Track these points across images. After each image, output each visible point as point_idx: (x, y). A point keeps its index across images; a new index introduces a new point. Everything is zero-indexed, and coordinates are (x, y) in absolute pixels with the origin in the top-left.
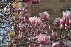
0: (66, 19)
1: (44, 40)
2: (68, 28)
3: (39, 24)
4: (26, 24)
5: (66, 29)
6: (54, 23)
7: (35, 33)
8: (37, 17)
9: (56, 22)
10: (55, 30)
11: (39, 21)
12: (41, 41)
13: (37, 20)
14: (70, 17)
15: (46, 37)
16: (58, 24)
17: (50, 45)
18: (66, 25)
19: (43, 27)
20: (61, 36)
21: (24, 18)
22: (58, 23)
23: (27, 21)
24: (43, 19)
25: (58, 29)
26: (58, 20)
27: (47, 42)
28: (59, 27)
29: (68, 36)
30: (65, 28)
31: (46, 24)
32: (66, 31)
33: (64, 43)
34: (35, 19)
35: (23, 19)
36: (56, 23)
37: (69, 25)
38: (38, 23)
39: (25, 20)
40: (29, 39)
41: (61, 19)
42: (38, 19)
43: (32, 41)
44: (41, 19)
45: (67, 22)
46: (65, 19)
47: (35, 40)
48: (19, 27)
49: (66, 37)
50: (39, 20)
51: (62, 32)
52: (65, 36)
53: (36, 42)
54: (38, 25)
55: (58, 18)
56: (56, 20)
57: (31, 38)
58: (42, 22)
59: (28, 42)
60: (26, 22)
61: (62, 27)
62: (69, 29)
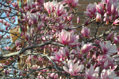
0: (107, 4)
1: (68, 39)
2: (109, 20)
3: (60, 13)
4: (40, 14)
5: (105, 22)
6: (87, 12)
7: (54, 30)
8: (58, 2)
9: (89, 11)
10: (86, 24)
11: (60, 8)
12: (64, 42)
13: (57, 7)
14: (113, 2)
15: (71, 34)
16: (92, 13)
17: (78, 47)
18: (105, 15)
19: (68, 18)
21: (36, 3)
22: (93, 11)
23: (41, 9)
24: (67, 6)
25: (91, 22)
26: (92, 7)
27: (73, 42)
28: (94, 19)
29: (108, 35)
30: (104, 20)
31: (73, 13)
32: (105, 25)
33: (102, 44)
34: (55, 5)
35: (34, 6)
36: (90, 13)
37: (110, 15)
38: (58, 12)
39: (37, 7)
40: (44, 39)
41: (98, 4)
42: (59, 5)
43: (48, 42)
44: (64, 5)
45: (108, 10)
46: (105, 5)
47: (54, 40)
48: (26, 18)
49: (105, 35)
50: (62, 6)
51: (98, 27)
53: (54, 43)
54: (60, 15)
55: (93, 4)
56: (90, 6)
57: (47, 37)
58: (66, 11)
59: (42, 44)
60: (38, 11)
61: (99, 19)
62: (110, 22)
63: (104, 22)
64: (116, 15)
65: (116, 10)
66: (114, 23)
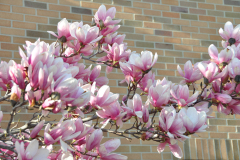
0: (30, 67)
2: (35, 99)
5: (28, 102)
14: (41, 64)
16: (5, 81)
18: (28, 88)
20: (9, 125)
26: (5, 69)
29: (34, 126)
30: (26, 98)
37: (38, 89)
45: (33, 79)
46: (27, 68)
51: (14, 111)
52: (29, 125)
61: (16, 96)
62: (36, 103)
63: (25, 103)
64: (49, 90)
65: (48, 80)
66: (44, 105)
